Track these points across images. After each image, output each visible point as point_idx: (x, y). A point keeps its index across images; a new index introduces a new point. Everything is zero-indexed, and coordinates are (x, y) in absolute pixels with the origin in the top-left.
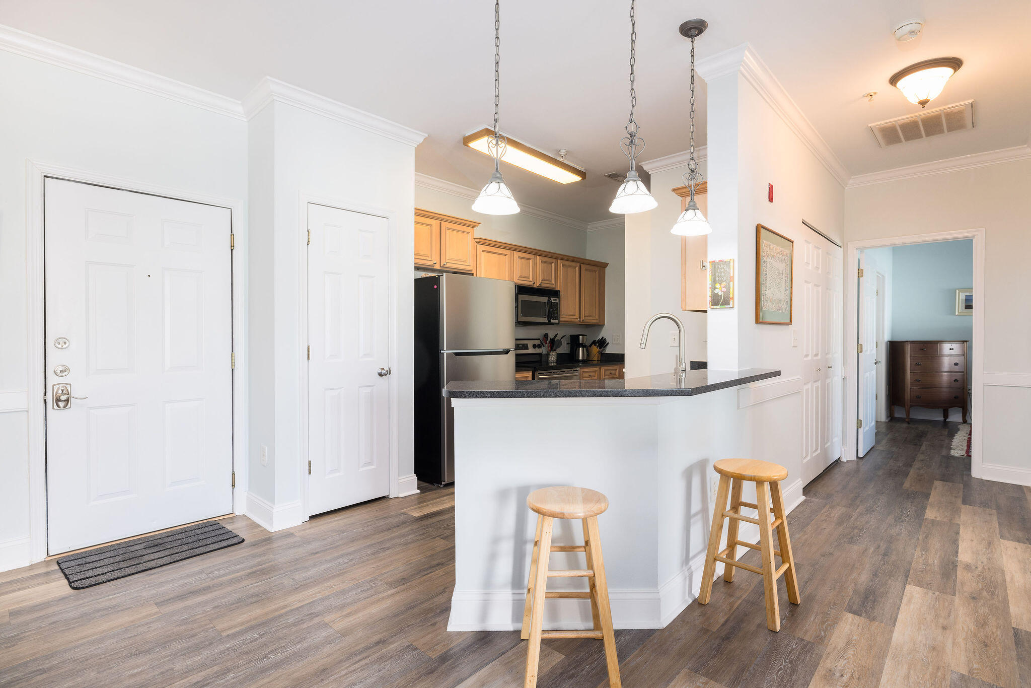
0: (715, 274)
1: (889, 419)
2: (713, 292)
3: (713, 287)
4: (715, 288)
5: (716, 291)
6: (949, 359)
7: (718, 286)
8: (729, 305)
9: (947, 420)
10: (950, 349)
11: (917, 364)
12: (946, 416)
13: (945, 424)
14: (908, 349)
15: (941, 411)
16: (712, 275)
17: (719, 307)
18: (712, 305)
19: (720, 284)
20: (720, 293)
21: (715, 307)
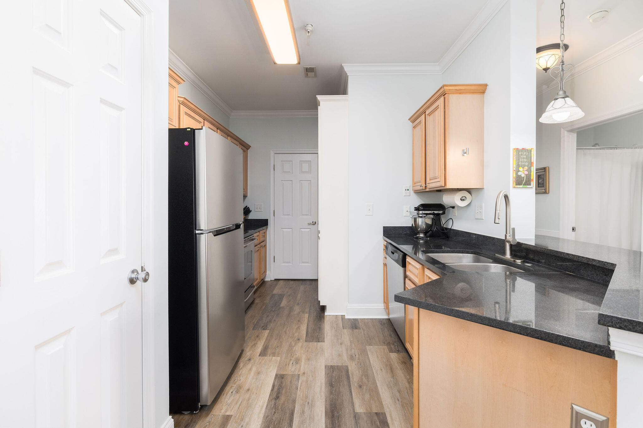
0: (519, 160)
2: (517, 174)
3: (517, 170)
4: (519, 171)
5: (519, 174)
7: (521, 169)
8: (531, 185)
16: (516, 160)
17: (521, 186)
18: (516, 185)
19: (523, 168)
20: (523, 176)
21: (518, 186)
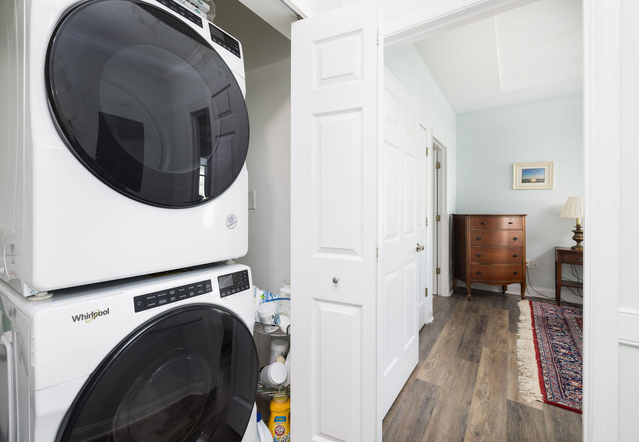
1: (452, 291)
6: (509, 234)
9: (506, 292)
10: (510, 223)
11: (478, 239)
12: (504, 288)
13: (503, 295)
14: (469, 222)
15: (501, 287)
